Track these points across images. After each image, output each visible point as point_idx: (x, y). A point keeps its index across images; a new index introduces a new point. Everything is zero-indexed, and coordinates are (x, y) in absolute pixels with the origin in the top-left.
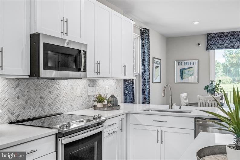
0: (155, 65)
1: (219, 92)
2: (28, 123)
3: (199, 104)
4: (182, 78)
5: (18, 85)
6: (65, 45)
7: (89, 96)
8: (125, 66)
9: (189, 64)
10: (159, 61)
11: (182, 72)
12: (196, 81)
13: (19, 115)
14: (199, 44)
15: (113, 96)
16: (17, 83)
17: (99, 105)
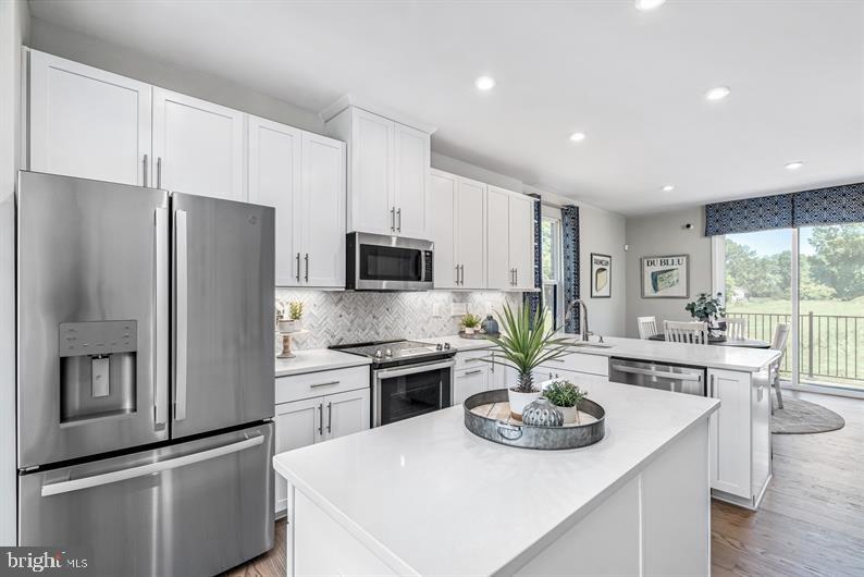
0: (596, 267)
1: (718, 316)
2: (354, 350)
3: (667, 337)
4: (656, 289)
5: (341, 299)
6: (394, 245)
7: (454, 317)
8: (514, 272)
9: (670, 262)
10: (608, 259)
11: (655, 277)
12: (685, 294)
13: (342, 339)
14: (688, 226)
15: (490, 318)
16: (339, 296)
17: (469, 331)
